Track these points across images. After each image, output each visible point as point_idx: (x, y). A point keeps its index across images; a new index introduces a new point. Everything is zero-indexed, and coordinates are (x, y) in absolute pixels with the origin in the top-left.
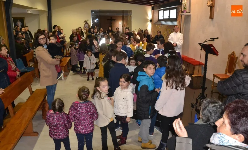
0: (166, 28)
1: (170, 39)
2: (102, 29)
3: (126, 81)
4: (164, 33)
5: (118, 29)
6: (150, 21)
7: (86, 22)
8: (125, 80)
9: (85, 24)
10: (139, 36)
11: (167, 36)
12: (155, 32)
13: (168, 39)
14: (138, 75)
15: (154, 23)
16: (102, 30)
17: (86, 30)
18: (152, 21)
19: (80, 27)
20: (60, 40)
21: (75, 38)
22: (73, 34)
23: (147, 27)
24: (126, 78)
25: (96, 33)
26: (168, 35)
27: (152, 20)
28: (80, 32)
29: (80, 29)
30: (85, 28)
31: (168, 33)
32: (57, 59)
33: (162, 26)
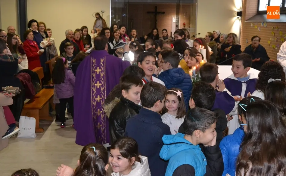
0: (273, 30)
1: (280, 56)
2: (134, 32)
3: (124, 155)
4: (269, 42)
5: (164, 31)
6: (238, 15)
7: (99, 17)
8: (121, 153)
9: (97, 20)
10: (203, 47)
11: (274, 49)
12: (247, 39)
13: (277, 54)
14: (163, 144)
15: (247, 19)
16: (136, 33)
17: (98, 32)
18: (243, 15)
19: (86, 27)
20: (38, 52)
21: (69, 49)
22: (67, 40)
23: (230, 28)
24: (125, 150)
25: (117, 40)
26: (277, 47)
27: (243, 13)
28: (85, 37)
29: (84, 30)
30: (97, 29)
31: (277, 41)
32: (9, 93)
33: (265, 25)
